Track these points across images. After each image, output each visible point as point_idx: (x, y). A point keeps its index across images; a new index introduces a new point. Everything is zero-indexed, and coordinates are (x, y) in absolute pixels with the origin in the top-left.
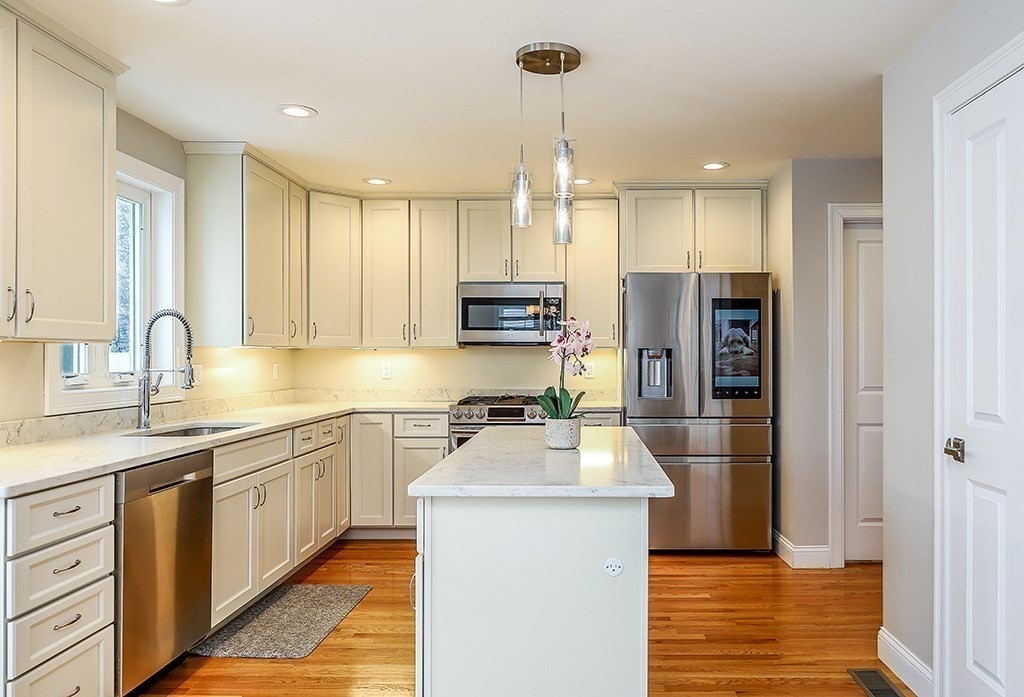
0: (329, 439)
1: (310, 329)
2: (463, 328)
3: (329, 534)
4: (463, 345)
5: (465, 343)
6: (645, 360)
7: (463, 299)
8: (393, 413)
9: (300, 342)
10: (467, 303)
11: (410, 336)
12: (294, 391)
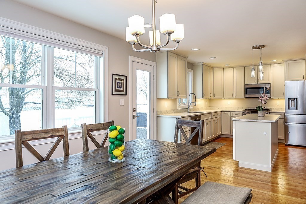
0: (218, 116)
1: (214, 95)
2: (246, 94)
3: (218, 134)
4: (246, 98)
5: (246, 97)
6: (290, 101)
7: (246, 88)
8: (230, 112)
9: (212, 98)
10: (247, 89)
11: (234, 96)
12: (210, 107)
